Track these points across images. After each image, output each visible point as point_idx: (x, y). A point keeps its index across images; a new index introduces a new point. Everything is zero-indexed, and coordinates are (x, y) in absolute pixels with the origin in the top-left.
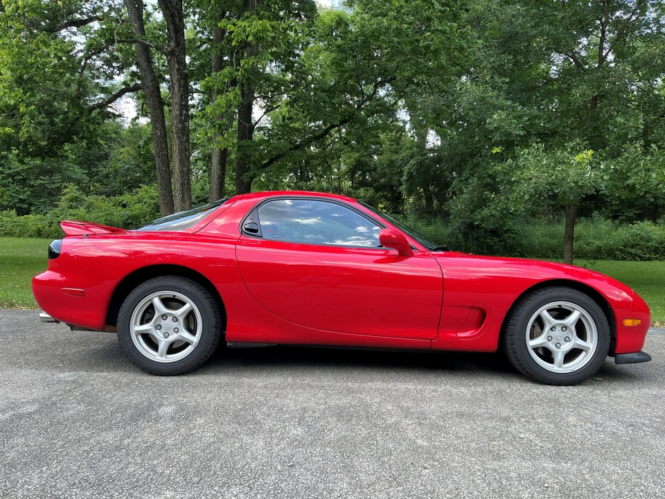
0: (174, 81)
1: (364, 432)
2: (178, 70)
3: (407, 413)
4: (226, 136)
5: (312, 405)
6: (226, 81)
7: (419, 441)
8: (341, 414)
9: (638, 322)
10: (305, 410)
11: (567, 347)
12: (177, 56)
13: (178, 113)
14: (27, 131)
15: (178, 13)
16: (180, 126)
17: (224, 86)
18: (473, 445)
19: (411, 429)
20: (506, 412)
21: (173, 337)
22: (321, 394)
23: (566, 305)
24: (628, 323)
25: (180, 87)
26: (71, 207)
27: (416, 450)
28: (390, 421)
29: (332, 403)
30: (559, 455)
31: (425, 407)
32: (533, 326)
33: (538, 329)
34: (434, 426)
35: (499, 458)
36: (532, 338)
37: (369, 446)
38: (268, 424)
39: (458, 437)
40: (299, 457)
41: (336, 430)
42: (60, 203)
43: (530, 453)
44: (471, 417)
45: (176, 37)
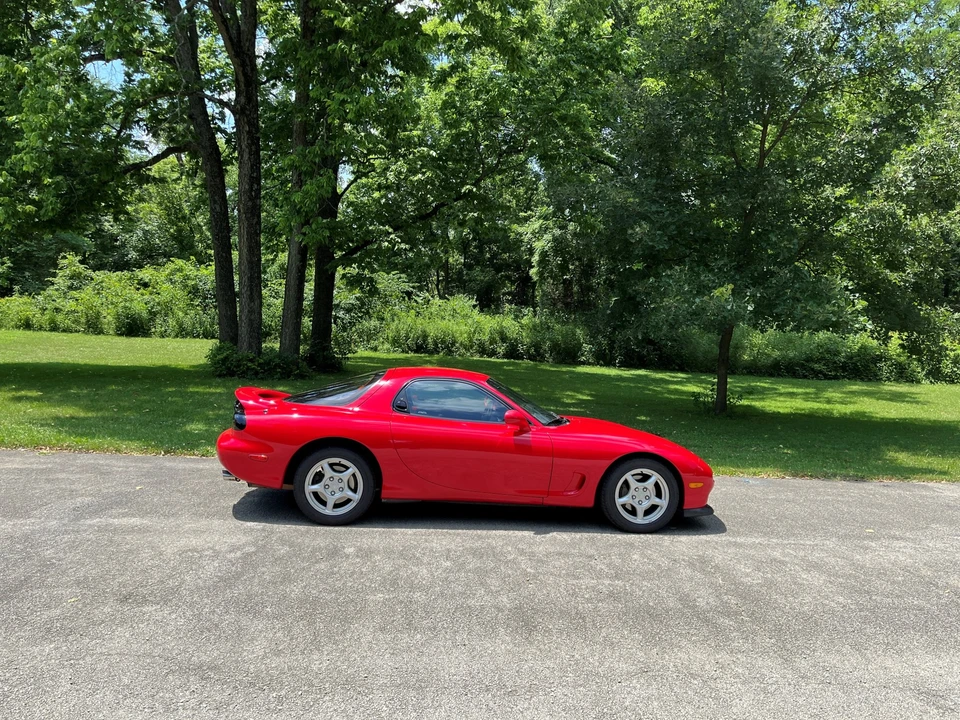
0: (243, 146)
1: (493, 565)
2: (249, 132)
3: (522, 552)
4: (314, 226)
5: (453, 547)
6: (317, 160)
7: (529, 570)
8: (475, 552)
9: (700, 485)
10: (449, 551)
11: (646, 505)
12: (247, 116)
13: (247, 187)
14: (53, 209)
15: (250, 61)
16: (250, 204)
17: (314, 167)
18: (564, 572)
19: (525, 564)
20: (592, 552)
21: (338, 495)
22: (458, 539)
23: (646, 471)
24: (692, 485)
25: (250, 154)
26: (71, 288)
27: (526, 574)
28: (510, 557)
29: (468, 546)
30: (617, 577)
31: (535, 549)
32: (621, 487)
33: (625, 489)
34: (540, 561)
35: (578, 578)
36: (621, 496)
37: (495, 572)
38: (425, 560)
39: (554, 567)
40: (451, 578)
41: (473, 563)
42: (55, 280)
43: (599, 575)
44: (567, 555)
45: (247, 92)
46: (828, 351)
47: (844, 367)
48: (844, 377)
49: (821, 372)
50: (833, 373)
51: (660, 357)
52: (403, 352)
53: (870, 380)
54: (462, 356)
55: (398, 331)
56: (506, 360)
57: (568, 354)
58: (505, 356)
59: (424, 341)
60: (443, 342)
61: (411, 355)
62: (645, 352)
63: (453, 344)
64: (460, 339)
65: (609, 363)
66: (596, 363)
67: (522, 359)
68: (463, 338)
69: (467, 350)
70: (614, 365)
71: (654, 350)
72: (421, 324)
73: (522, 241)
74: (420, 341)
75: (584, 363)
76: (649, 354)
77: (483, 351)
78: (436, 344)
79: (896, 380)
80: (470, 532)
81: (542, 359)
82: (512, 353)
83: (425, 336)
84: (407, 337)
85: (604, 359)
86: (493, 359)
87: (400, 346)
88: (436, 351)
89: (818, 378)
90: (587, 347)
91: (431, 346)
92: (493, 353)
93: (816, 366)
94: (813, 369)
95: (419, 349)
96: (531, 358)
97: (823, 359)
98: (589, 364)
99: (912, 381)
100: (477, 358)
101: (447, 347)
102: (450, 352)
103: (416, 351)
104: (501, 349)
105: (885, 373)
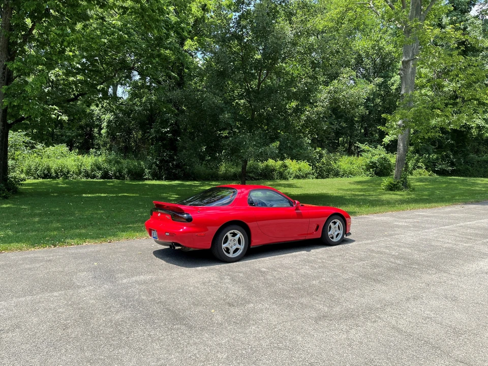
21: (234, 247)
46: (255, 168)
47: (261, 175)
48: (261, 179)
49: (253, 177)
50: (257, 177)
51: (184, 175)
52: (35, 178)
53: (270, 180)
54: (75, 179)
55: (30, 167)
56: (102, 180)
57: (138, 175)
58: (102, 178)
59: (49, 172)
60: (61, 171)
61: (41, 180)
62: (177, 172)
63: (68, 172)
64: (72, 170)
65: (159, 179)
66: (153, 179)
67: (112, 179)
68: (74, 169)
69: (78, 175)
70: (162, 180)
71: (181, 171)
72: (45, 162)
73: (94, 114)
74: (46, 172)
75: (146, 179)
76: (179, 173)
77: (87, 175)
78: (56, 172)
79: (280, 179)
80: (289, 254)
81: (124, 178)
82: (106, 176)
83: (49, 169)
84: (36, 169)
85: (156, 176)
86: (95, 180)
87: (32, 175)
88: (57, 177)
89: (252, 180)
90: (147, 171)
91: (54, 174)
92: (94, 177)
93: (251, 175)
94: (249, 176)
95: (46, 176)
96: (117, 178)
97: (253, 171)
98: (149, 179)
99: (285, 179)
100: (84, 179)
101: (64, 174)
102: (67, 177)
103: (43, 178)
104: (99, 174)
105: (276, 177)
